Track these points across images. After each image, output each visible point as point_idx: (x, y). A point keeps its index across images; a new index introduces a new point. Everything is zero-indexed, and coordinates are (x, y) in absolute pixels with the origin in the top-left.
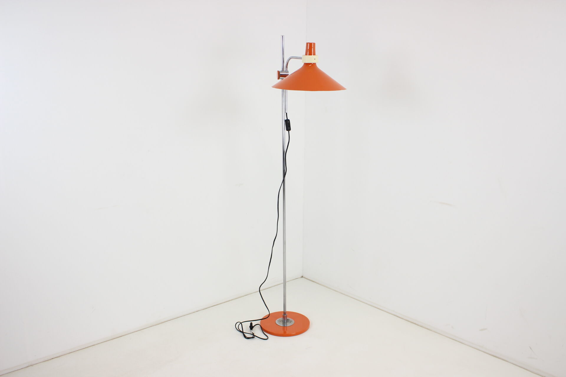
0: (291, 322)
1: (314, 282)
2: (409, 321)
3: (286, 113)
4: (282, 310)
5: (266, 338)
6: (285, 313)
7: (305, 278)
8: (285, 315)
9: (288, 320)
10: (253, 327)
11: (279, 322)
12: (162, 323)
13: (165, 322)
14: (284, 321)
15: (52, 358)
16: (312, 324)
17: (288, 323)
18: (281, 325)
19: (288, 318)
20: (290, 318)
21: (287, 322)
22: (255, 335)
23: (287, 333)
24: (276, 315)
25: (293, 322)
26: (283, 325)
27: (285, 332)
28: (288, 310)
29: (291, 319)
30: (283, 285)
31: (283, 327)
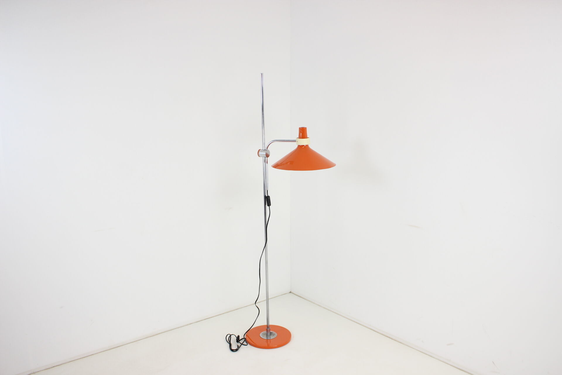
0: (274, 334)
1: (300, 297)
3: (267, 191)
4: (266, 324)
6: (268, 326)
7: (293, 293)
8: (268, 328)
9: (271, 333)
11: (263, 335)
12: (157, 334)
14: (267, 334)
15: (53, 366)
16: (293, 337)
17: (271, 336)
18: (265, 338)
19: (271, 331)
20: (274, 331)
23: (270, 345)
24: (260, 329)
25: (276, 334)
26: (267, 338)
27: (268, 345)
28: (271, 323)
29: (274, 332)
30: (269, 297)
31: (267, 339)
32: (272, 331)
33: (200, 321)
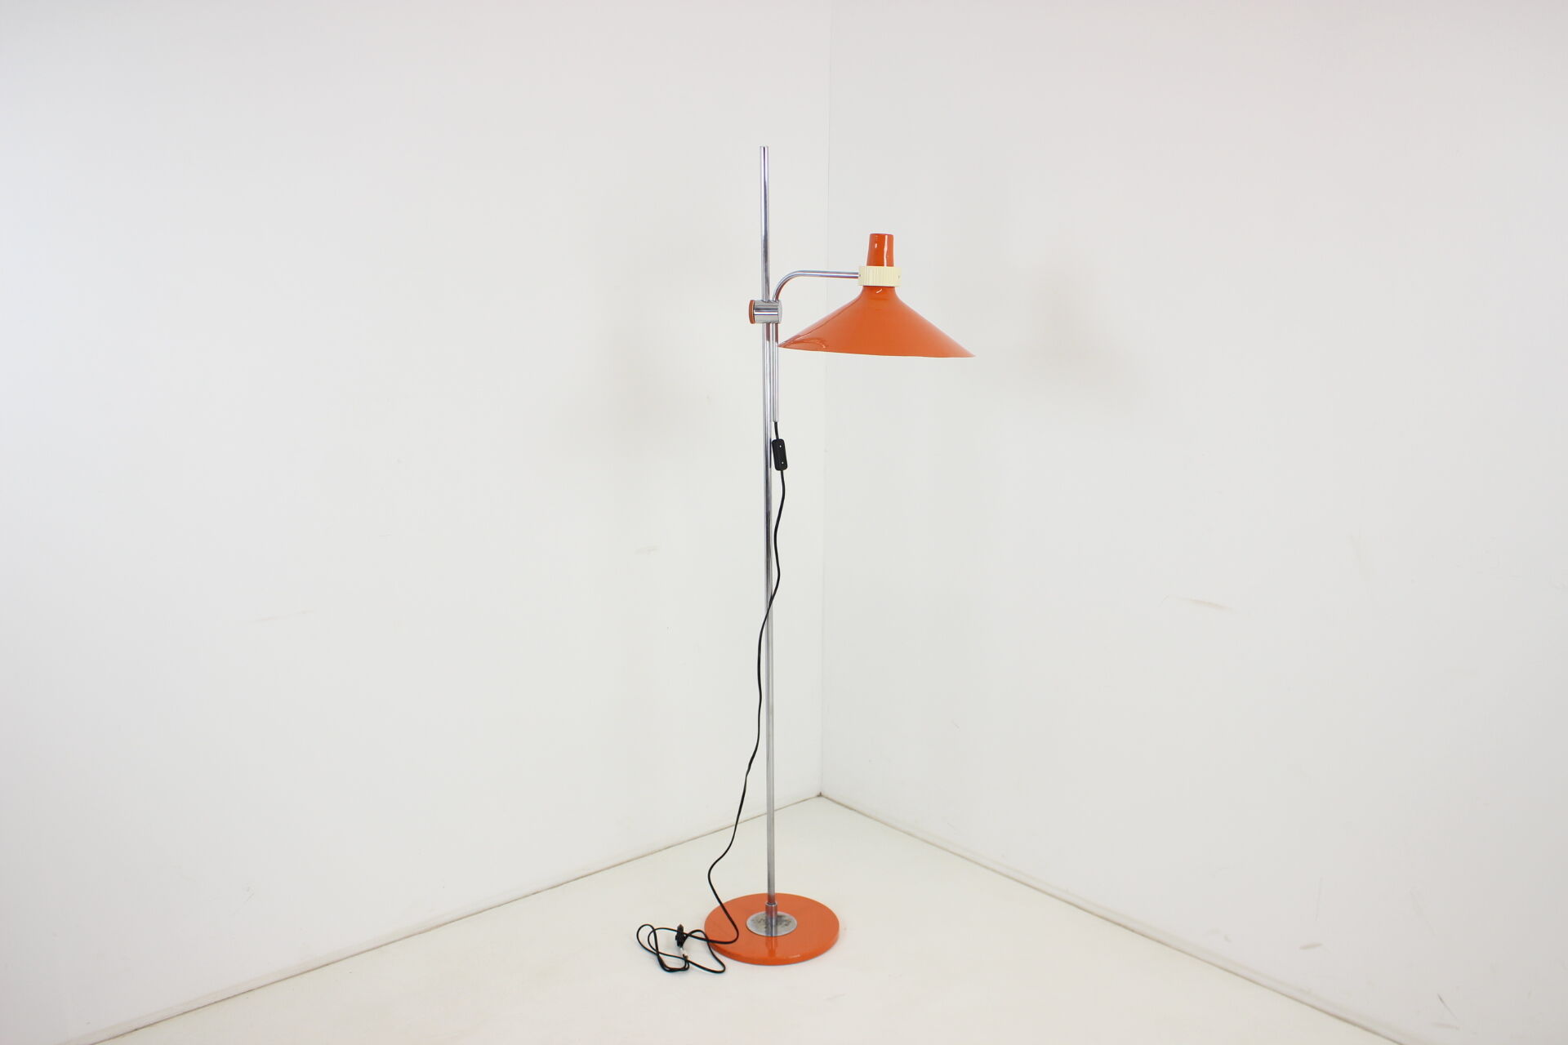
0: (788, 923)
1: (851, 809)
2: (1107, 920)
4: (765, 891)
5: (721, 969)
6: (771, 898)
7: (827, 798)
8: (771, 903)
9: (779, 918)
10: (685, 939)
11: (754, 924)
12: (440, 926)
13: (447, 923)
14: (769, 921)
15: (134, 1028)
16: (845, 929)
17: (779, 927)
18: (762, 932)
19: (779, 913)
20: (787, 913)
21: (777, 924)
22: (689, 959)
23: (779, 955)
24: (747, 903)
25: (794, 923)
26: (767, 932)
27: (772, 952)
28: (780, 888)
29: (787, 916)
30: (765, 818)
31: (767, 937)
32: (781, 911)
33: (562, 884)
